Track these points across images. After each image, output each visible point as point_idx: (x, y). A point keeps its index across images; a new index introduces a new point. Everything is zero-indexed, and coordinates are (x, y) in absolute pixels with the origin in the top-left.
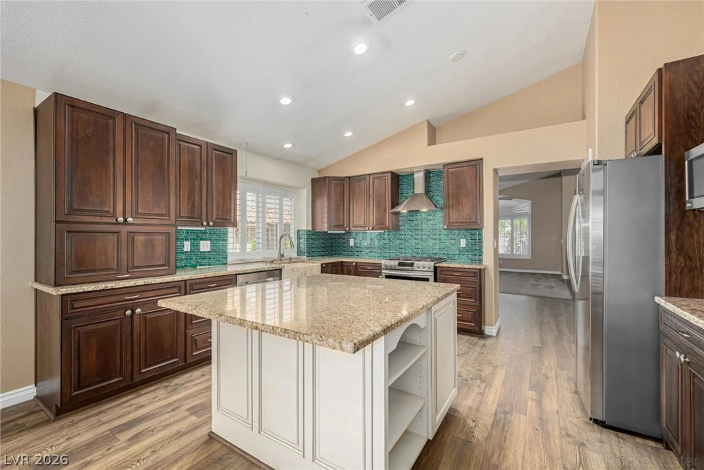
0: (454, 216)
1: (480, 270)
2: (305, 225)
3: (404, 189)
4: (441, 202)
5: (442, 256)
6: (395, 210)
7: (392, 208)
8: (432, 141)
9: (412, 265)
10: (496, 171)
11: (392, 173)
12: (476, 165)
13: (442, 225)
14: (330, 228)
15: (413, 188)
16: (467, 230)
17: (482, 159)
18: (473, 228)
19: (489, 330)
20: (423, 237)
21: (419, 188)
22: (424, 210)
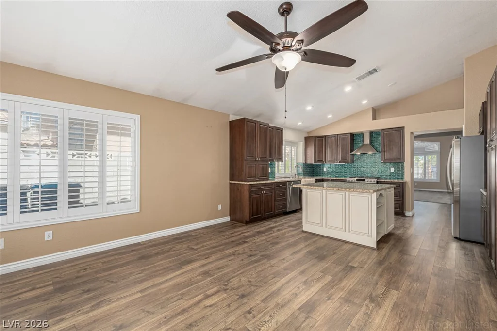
0: (388, 156)
1: (403, 183)
2: (301, 160)
3: (356, 141)
4: (380, 148)
5: (379, 177)
6: (353, 153)
7: (351, 152)
8: (374, 118)
9: (364, 180)
10: (412, 133)
11: (351, 133)
12: (400, 130)
13: (380, 160)
14: (315, 162)
15: (363, 141)
16: (395, 163)
17: (404, 127)
18: (398, 162)
19: (407, 213)
20: (368, 166)
21: (367, 141)
22: (370, 153)
